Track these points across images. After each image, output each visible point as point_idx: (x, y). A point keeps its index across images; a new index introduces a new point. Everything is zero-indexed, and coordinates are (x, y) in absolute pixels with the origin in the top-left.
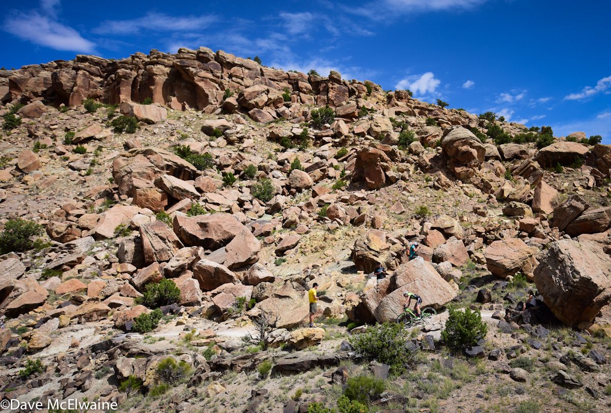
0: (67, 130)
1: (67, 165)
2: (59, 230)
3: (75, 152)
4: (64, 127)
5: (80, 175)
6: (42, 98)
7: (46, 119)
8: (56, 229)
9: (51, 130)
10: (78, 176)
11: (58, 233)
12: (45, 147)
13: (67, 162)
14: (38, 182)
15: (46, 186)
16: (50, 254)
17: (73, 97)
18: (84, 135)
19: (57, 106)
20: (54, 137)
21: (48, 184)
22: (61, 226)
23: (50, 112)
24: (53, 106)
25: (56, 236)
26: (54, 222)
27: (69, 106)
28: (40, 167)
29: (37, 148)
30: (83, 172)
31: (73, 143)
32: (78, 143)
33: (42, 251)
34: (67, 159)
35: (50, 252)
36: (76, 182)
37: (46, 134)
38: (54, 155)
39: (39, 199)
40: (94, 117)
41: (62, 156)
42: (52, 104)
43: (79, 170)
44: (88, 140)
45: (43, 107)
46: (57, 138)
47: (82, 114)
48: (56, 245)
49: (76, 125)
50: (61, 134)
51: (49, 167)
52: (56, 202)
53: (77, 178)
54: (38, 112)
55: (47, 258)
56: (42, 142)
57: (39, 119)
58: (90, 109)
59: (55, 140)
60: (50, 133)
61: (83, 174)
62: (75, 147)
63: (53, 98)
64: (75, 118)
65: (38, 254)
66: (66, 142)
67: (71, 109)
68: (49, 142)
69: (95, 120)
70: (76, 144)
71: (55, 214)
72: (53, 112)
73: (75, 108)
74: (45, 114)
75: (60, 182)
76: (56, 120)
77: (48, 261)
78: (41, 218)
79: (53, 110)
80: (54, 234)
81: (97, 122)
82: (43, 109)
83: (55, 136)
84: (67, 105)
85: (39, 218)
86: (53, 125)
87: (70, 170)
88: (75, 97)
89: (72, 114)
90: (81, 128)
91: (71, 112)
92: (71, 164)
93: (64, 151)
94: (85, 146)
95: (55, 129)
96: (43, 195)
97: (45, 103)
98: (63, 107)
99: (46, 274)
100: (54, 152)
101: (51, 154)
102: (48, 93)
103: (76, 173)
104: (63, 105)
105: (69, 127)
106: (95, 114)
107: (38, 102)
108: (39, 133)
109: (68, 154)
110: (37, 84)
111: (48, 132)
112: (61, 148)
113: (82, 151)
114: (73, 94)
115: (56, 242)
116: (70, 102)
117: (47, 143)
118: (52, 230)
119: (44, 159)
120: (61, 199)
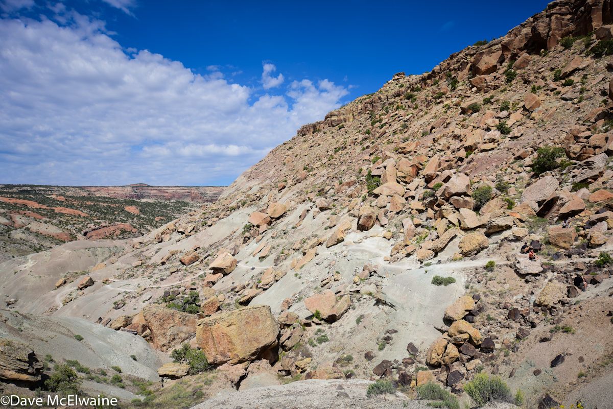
0: (552, 69)
1: (561, 98)
2: (576, 151)
3: (564, 85)
4: (549, 68)
5: (573, 103)
6: (525, 51)
7: (534, 65)
8: (573, 151)
9: (540, 73)
10: (572, 105)
11: (575, 153)
12: (539, 88)
13: (560, 96)
14: (541, 115)
15: (548, 119)
16: (574, 171)
17: (549, 41)
18: (569, 69)
19: (538, 53)
20: (543, 78)
21: (550, 116)
22: (576, 148)
23: (534, 59)
24: (535, 54)
25: (574, 156)
26: (571, 145)
27: (547, 50)
28: (540, 104)
29: (534, 90)
30: (576, 101)
31: (561, 78)
33: (567, 168)
34: (559, 93)
35: (574, 169)
36: (571, 110)
37: (536, 77)
38: (549, 92)
39: (547, 129)
40: (572, 51)
41: (554, 92)
42: (534, 52)
43: (571, 99)
44: (572, 73)
45: (529, 57)
46: (547, 78)
47: (560, 52)
48: (576, 164)
49: (559, 63)
50: (549, 75)
51: (547, 103)
52: (562, 129)
53: (572, 107)
54: (526, 62)
55: (572, 174)
56: (537, 85)
57: (529, 67)
58: (567, 46)
59: (546, 80)
60: (540, 76)
61: (576, 102)
62: (563, 81)
63: (533, 47)
64: (556, 57)
65: (564, 172)
66: (555, 80)
67: (550, 52)
68: (542, 83)
69: (573, 54)
70: (564, 79)
71: (565, 139)
72: (537, 59)
73: (553, 49)
74: (531, 62)
75: (559, 113)
76: (542, 64)
77: (573, 177)
78: (555, 143)
79: (536, 57)
80: (572, 155)
81: (575, 55)
82: (529, 58)
83: (545, 77)
84: (546, 49)
85: (553, 143)
86: (540, 69)
87: (564, 102)
88: (551, 40)
89: (552, 55)
90: (564, 64)
91: (551, 54)
92: (564, 96)
93: (556, 87)
94: (572, 78)
95: (542, 71)
96: (548, 125)
97: (530, 54)
98: (543, 52)
99: (576, 186)
100: (548, 90)
101: (546, 93)
102: (529, 45)
103: (569, 102)
104: (543, 50)
105: (553, 67)
106: (572, 48)
107: (524, 55)
108: (532, 78)
109: (560, 89)
110: (521, 41)
111: (537, 75)
112: (553, 85)
113: (570, 83)
114: (550, 39)
115: (574, 161)
116: (548, 46)
117: (540, 84)
118: (569, 152)
119: (542, 97)
120: (566, 126)
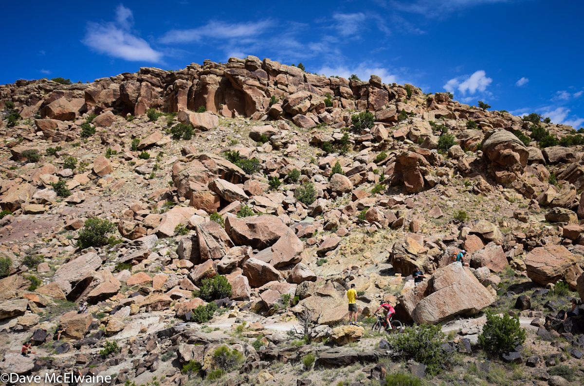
0: (133, 137)
1: (134, 170)
2: (129, 229)
3: (140, 157)
4: (131, 135)
5: (145, 178)
6: (112, 109)
7: (116, 127)
8: (126, 227)
9: (120, 137)
10: (143, 180)
11: (127, 231)
12: (115, 153)
13: (133, 167)
14: (110, 185)
15: (116, 189)
16: (121, 250)
17: (137, 107)
18: (147, 142)
19: (124, 116)
20: (122, 144)
21: (119, 187)
22: (130, 225)
23: (119, 121)
24: (121, 115)
25: (126, 234)
26: (124, 221)
27: (134, 116)
28: (112, 171)
29: (109, 154)
30: (147, 176)
31: (138, 149)
32: (142, 149)
33: (115, 246)
34: (133, 164)
35: (122, 247)
36: (141, 185)
37: (116, 141)
38: (123, 160)
39: (111, 200)
40: (156, 125)
41: (130, 161)
42: (121, 114)
43: (144, 174)
44: (151, 146)
45: (113, 116)
46: (125, 145)
47: (146, 122)
48: (126, 242)
49: (141, 133)
50: (128, 141)
51: (119, 172)
52: (125, 203)
53: (143, 181)
54: (109, 121)
55: (119, 253)
56: (113, 149)
57: (110, 128)
58: (152, 118)
59: (124, 147)
60: (119, 140)
61: (147, 178)
62: (140, 153)
63: (121, 108)
64: (139, 126)
65: (112, 250)
66: (133, 149)
67: (136, 118)
68: (119, 148)
69: (156, 128)
70: (141, 150)
71: (125, 214)
72: (121, 121)
73: (139, 117)
74: (114, 123)
75: (129, 185)
76: (124, 128)
77: (120, 256)
78: (114, 217)
79: (121, 119)
80: (124, 232)
81: (158, 130)
82: (113, 118)
83: (124, 143)
84: (133, 114)
85: (112, 217)
86: (121, 133)
87: (136, 174)
88: (139, 107)
89: (137, 122)
90: (145, 136)
91: (136, 121)
92: (137, 168)
93: (132, 157)
94: (149, 152)
95: (123, 137)
96: (114, 197)
97: (115, 113)
98: (129, 116)
99: (118, 267)
100: (123, 157)
101: (120, 160)
102: (117, 104)
103: (142, 176)
104: (129, 114)
105: (135, 135)
106: (156, 122)
107: (109, 112)
108: (110, 141)
109: (135, 160)
110: (108, 96)
111: (117, 139)
112: (128, 154)
113: (145, 157)
114: (138, 105)
115: (125, 239)
116: (135, 112)
117: (117, 150)
118: (122, 228)
119: (115, 164)
120: (130, 200)
